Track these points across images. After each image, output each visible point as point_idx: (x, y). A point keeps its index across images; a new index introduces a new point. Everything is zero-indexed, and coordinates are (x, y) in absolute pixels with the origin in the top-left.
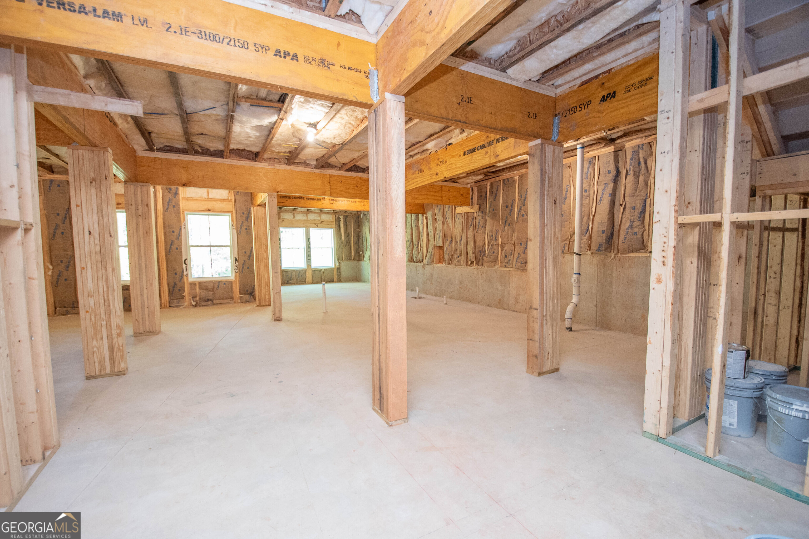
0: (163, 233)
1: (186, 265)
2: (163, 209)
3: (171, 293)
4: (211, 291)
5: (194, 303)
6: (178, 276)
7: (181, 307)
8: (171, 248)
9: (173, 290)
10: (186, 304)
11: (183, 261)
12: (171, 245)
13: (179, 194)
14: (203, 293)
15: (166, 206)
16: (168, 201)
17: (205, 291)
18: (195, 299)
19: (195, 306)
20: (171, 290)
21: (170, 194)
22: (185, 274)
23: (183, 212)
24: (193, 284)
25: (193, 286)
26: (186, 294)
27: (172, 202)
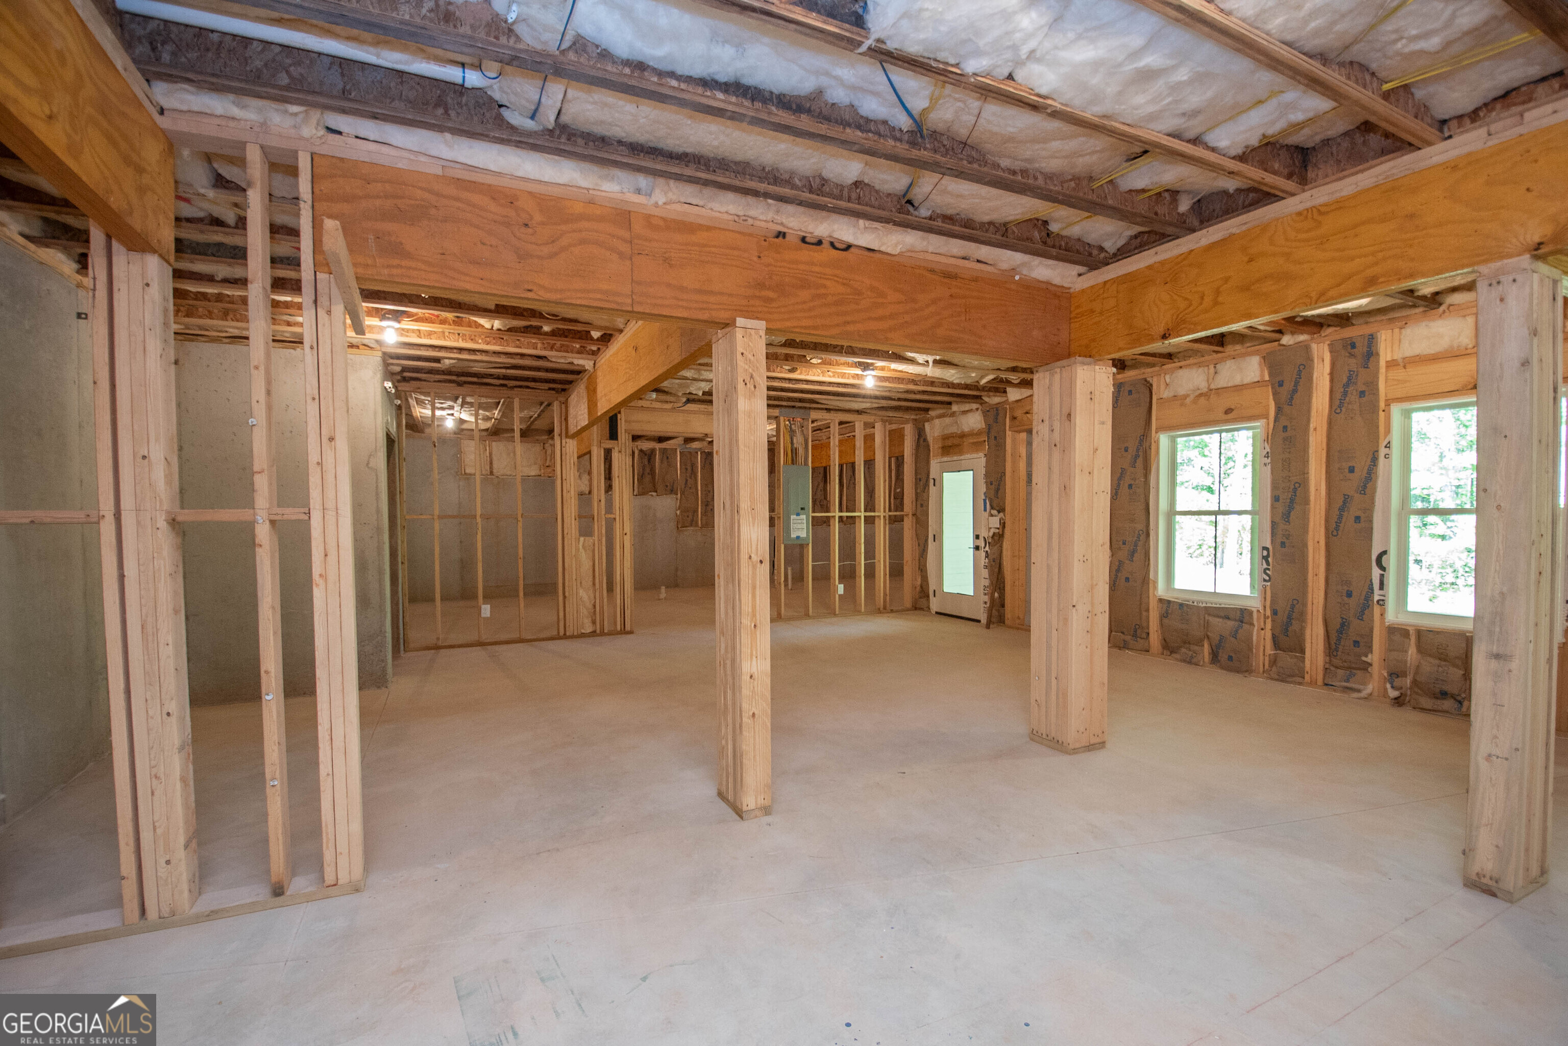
0: (1324, 477)
1: (1383, 569)
2: (1331, 406)
3: (1333, 646)
4: (1457, 667)
5: (1393, 694)
6: (1353, 602)
7: (1356, 695)
8: (1340, 517)
9: (1339, 639)
10: (1369, 688)
11: (1374, 557)
12: (1342, 509)
13: (1378, 354)
14: (1429, 666)
15: (1338, 395)
16: (1345, 380)
17: (1437, 662)
18: (1398, 682)
19: (1398, 702)
20: (1334, 636)
21: (1352, 361)
22: (1376, 598)
23: (1388, 405)
24: (1397, 633)
25: (1397, 637)
26: (1375, 658)
27: (1355, 383)
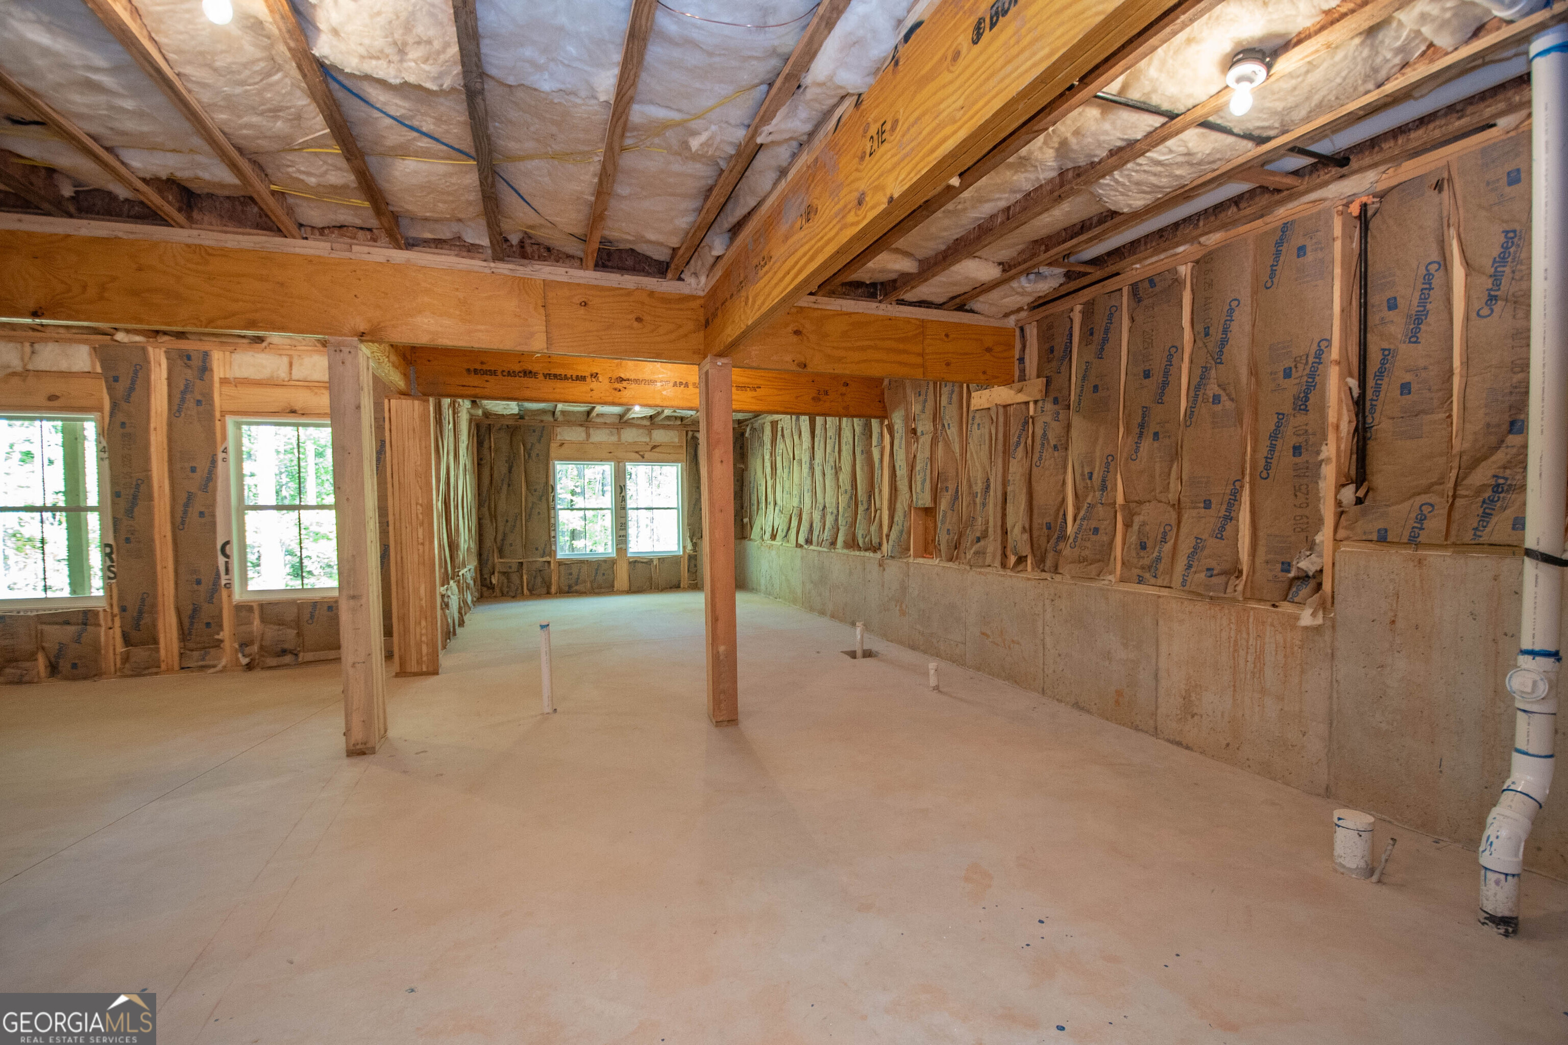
0: (166, 475)
1: (227, 556)
2: (170, 409)
3: (186, 632)
4: (291, 627)
5: (245, 661)
6: (202, 588)
7: (212, 670)
8: (185, 512)
9: (192, 624)
10: (224, 662)
11: (219, 547)
12: (186, 505)
13: (212, 370)
14: (271, 632)
15: (177, 400)
16: (182, 387)
17: (276, 627)
18: (247, 650)
19: (249, 667)
20: (186, 621)
21: (189, 371)
22: (223, 582)
23: (223, 415)
24: (244, 609)
25: (244, 614)
26: (225, 634)
27: (192, 392)
